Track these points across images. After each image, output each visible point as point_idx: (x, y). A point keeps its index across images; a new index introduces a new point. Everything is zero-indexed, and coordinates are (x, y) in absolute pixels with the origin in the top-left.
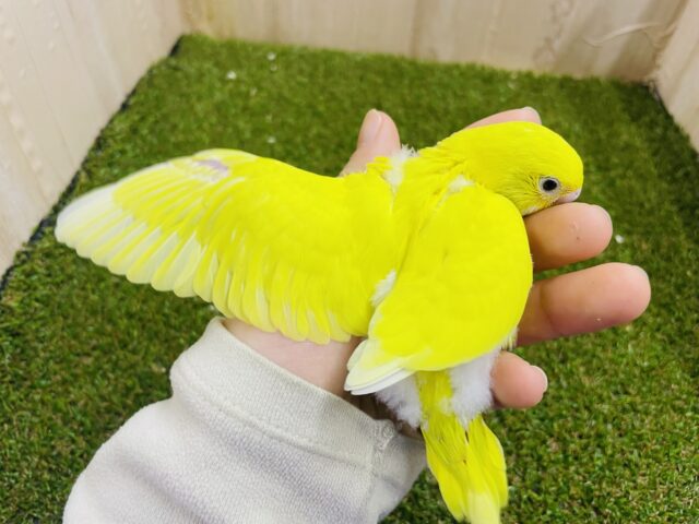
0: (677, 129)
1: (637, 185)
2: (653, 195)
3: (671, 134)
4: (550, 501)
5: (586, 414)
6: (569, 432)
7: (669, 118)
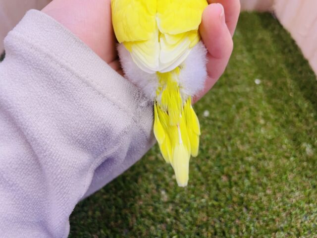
0: (285, 31)
1: (265, 57)
2: (274, 61)
3: (282, 33)
4: (222, 204)
5: (240, 162)
6: (232, 171)
7: (281, 26)
